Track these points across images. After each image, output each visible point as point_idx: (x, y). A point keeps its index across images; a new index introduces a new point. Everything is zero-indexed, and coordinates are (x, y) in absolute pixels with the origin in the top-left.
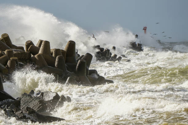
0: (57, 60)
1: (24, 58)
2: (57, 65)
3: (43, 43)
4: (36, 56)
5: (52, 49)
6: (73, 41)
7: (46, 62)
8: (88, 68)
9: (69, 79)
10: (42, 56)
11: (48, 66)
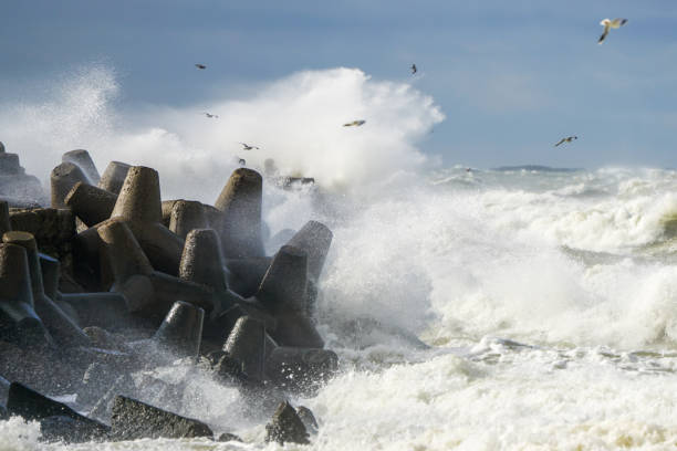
0: (188, 245)
1: (49, 236)
2: (189, 267)
3: (130, 177)
4: (102, 229)
5: (167, 202)
6: (251, 172)
7: (143, 253)
8: (313, 280)
9: (244, 326)
10: (128, 230)
11: (153, 271)
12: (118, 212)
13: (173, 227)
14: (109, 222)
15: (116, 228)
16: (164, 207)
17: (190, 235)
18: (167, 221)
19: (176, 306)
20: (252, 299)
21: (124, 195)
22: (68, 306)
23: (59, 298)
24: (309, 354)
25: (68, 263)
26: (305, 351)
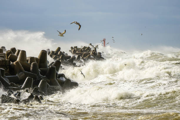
0: (32, 66)
1: (4, 65)
3: (20, 52)
4: (14, 63)
5: (28, 57)
6: (45, 51)
7: (23, 68)
8: (57, 72)
9: (42, 82)
10: (20, 63)
11: (24, 71)
12: (18, 60)
13: (29, 62)
14: (16, 62)
15: (17, 63)
16: (27, 58)
17: (32, 64)
18: (28, 61)
19: (27, 78)
20: (45, 76)
21: (19, 56)
22: (7, 79)
23: (5, 77)
24: (56, 87)
25: (8, 70)
26: (55, 86)
